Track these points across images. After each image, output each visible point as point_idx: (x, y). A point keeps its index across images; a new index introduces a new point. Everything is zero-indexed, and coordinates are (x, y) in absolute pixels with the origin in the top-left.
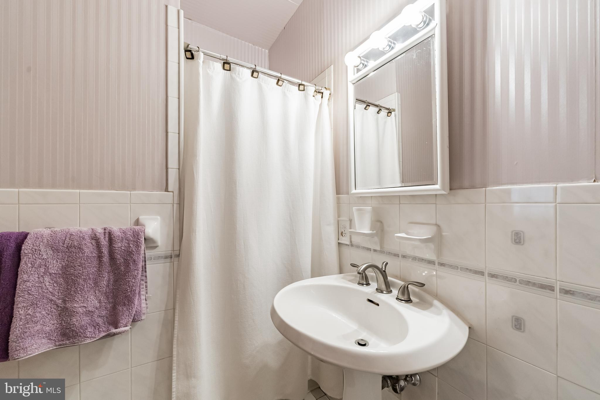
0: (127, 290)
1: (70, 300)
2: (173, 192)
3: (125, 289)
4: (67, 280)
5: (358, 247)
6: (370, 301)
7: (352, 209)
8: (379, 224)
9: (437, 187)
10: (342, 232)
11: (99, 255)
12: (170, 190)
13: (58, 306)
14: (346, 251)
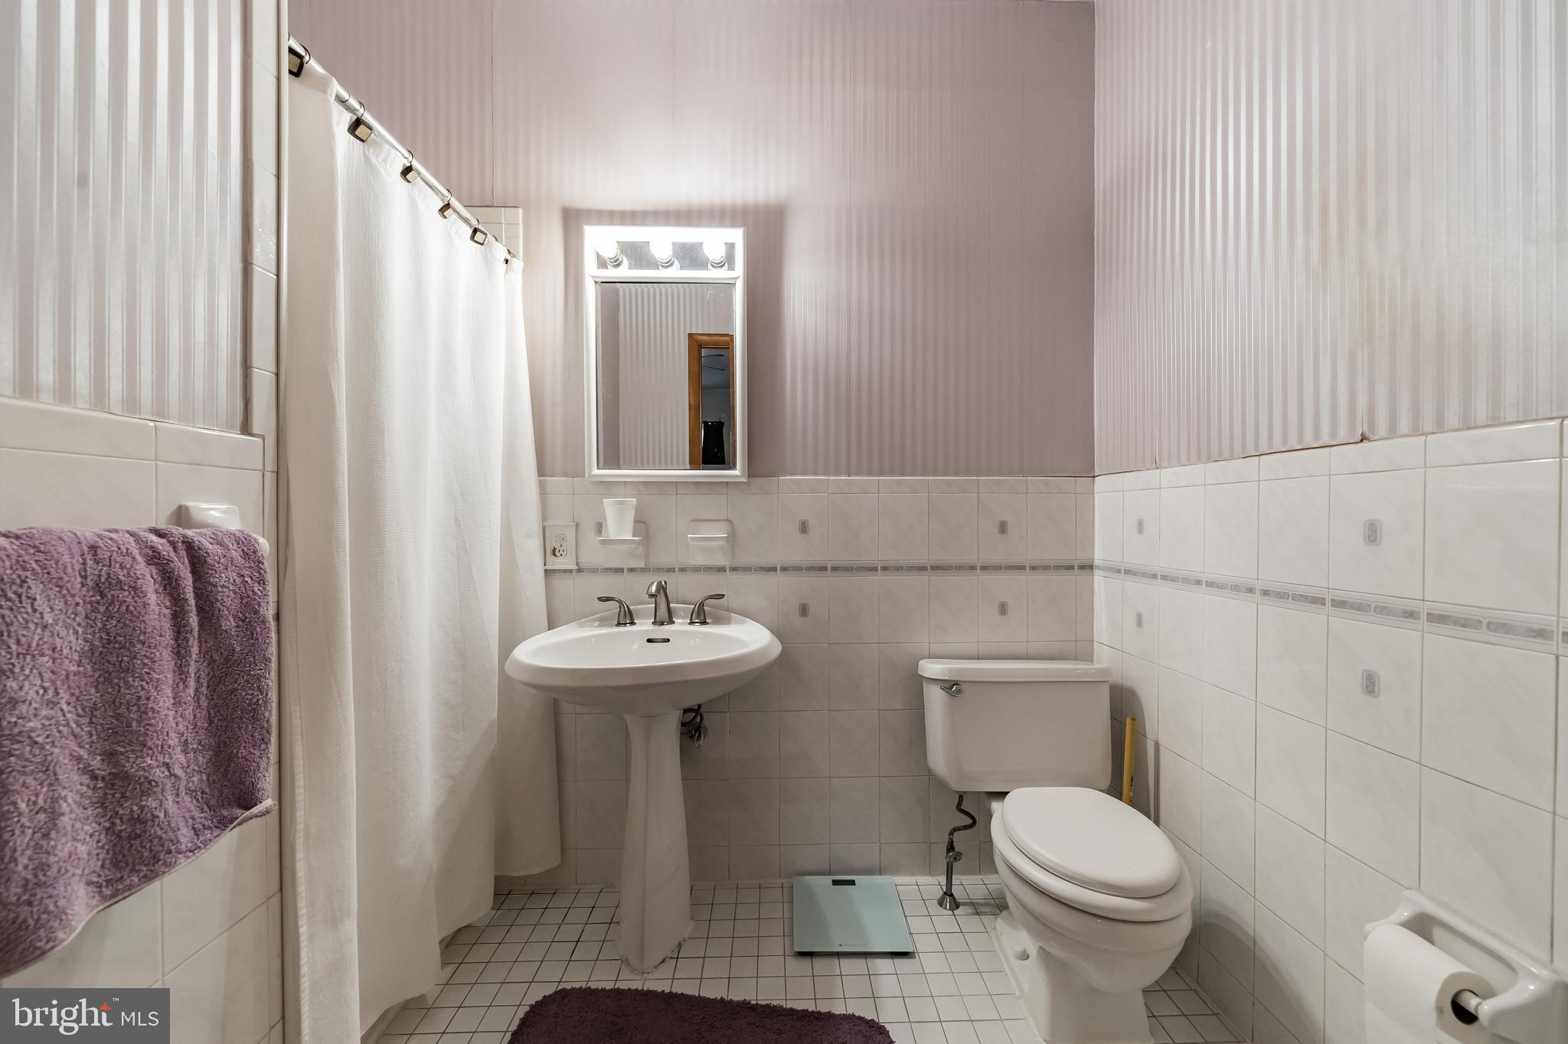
0: (258, 700)
1: (133, 751)
2: (263, 438)
3: (251, 700)
4: (110, 690)
5: (594, 571)
6: (649, 641)
7: (602, 502)
8: (642, 525)
9: (737, 472)
10: (555, 549)
11: (176, 611)
12: (256, 429)
13: (95, 777)
14: (561, 584)
